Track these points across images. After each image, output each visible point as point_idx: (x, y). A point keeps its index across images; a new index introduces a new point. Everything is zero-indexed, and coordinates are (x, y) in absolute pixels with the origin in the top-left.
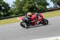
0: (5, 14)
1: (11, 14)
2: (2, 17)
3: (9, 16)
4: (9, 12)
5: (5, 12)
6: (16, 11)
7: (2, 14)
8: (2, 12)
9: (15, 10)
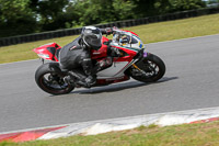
0: (47, 20)
1: (70, 21)
2: (38, 33)
3: (64, 27)
4: (65, 14)
5: (51, 15)
6: (88, 10)
7: (39, 18)
8: (38, 12)
9: (86, 6)
